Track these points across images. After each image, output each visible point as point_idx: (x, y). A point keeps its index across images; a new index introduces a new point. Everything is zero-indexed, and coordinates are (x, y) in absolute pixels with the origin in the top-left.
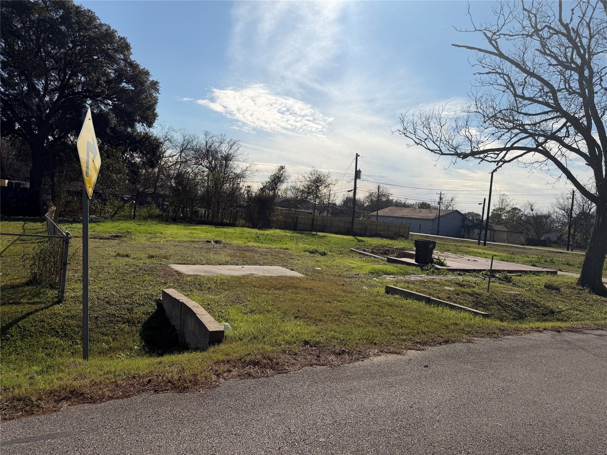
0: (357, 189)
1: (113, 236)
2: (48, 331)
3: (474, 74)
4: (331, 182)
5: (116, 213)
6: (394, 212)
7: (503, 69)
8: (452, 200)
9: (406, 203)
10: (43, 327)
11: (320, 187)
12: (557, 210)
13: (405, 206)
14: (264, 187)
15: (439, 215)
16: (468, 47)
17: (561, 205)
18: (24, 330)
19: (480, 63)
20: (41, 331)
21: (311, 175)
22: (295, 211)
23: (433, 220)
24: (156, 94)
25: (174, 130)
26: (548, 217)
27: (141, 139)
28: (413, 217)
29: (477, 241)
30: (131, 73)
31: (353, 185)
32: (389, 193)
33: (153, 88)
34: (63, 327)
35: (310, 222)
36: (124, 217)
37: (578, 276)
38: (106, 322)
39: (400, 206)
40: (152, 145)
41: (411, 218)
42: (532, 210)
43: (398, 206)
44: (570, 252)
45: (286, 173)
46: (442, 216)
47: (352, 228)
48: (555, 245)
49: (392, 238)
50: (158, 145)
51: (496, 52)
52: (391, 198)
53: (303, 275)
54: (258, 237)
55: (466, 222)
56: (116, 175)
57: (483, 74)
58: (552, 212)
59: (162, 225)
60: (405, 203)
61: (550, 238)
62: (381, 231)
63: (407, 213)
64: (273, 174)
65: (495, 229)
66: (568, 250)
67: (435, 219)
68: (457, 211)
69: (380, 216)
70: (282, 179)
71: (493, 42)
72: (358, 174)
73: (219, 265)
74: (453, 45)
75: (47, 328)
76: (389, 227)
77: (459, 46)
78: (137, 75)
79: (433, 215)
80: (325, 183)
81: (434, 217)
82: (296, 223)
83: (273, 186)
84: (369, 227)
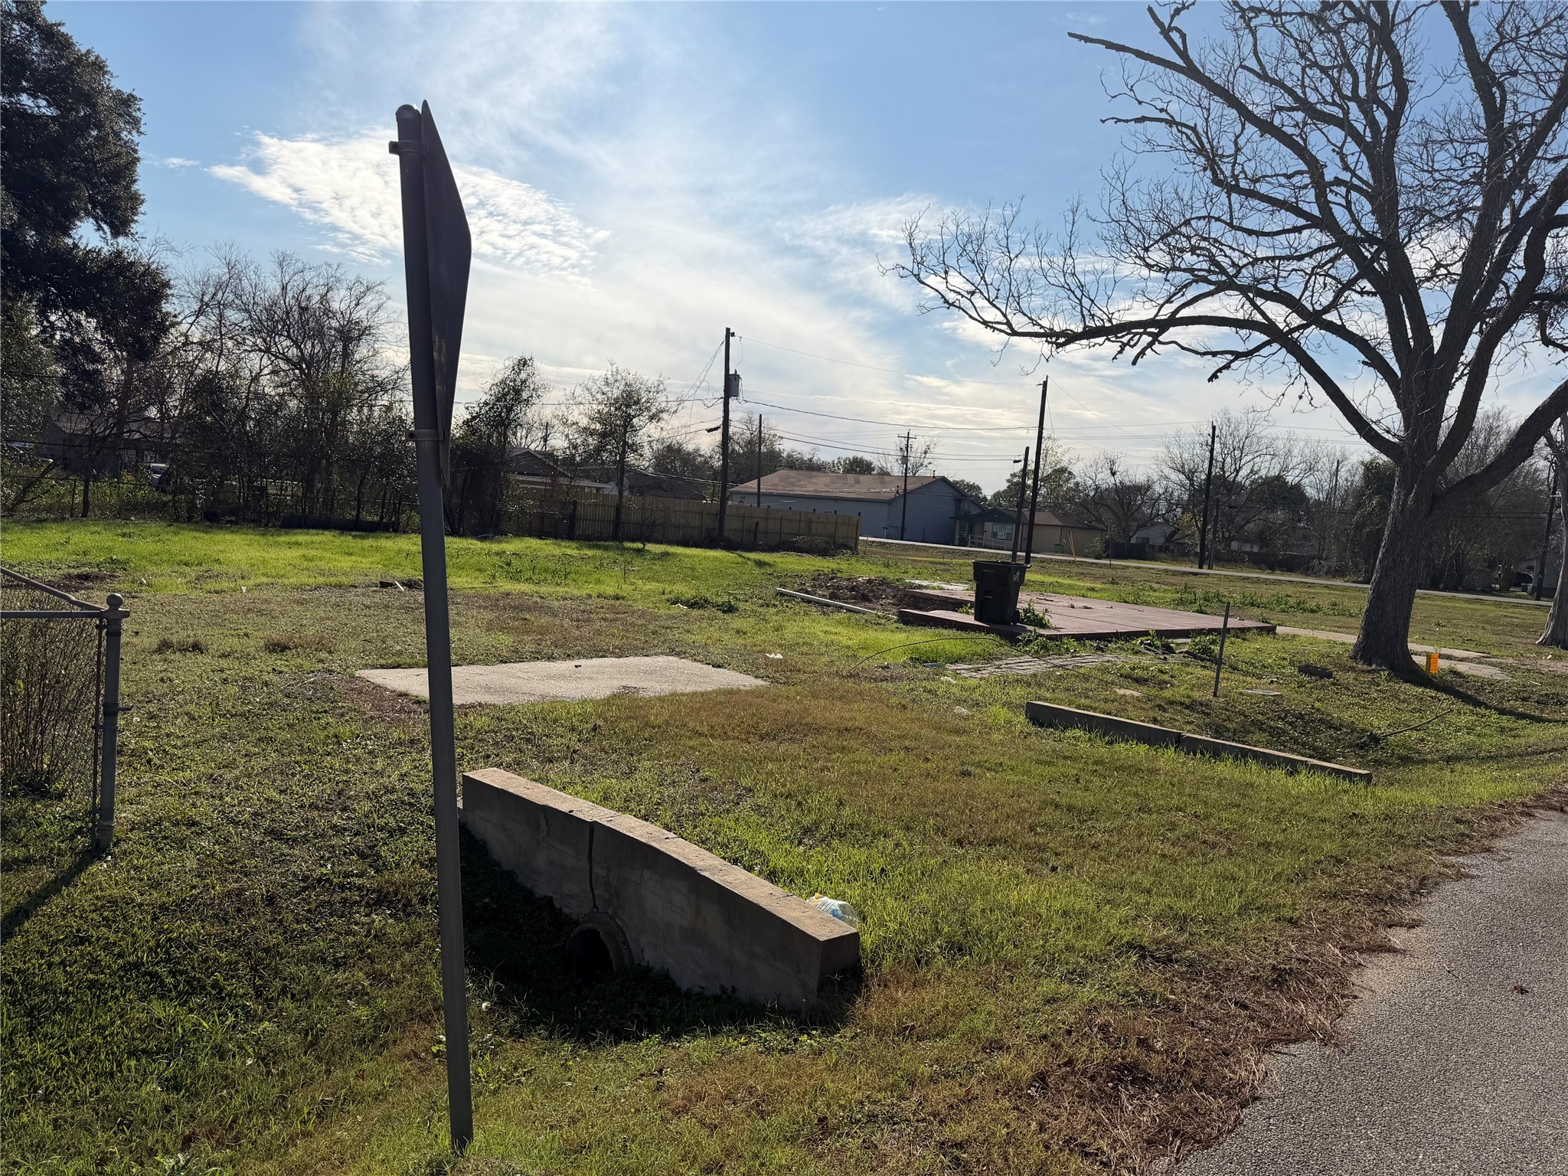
0: (732, 423)
1: (69, 577)
2: (121, 978)
3: (1103, 122)
4: (663, 405)
5: (20, 499)
6: (793, 485)
7: (1209, 110)
8: (926, 453)
9: (815, 459)
10: (95, 962)
11: (635, 421)
12: (1167, 471)
13: (812, 467)
14: (474, 418)
15: (905, 489)
16: (1110, 45)
17: (1173, 460)
18: (28, 987)
19: (1131, 90)
20: (93, 984)
21: (607, 384)
22: (570, 487)
23: (889, 502)
24: (130, 133)
25: (172, 249)
26: (1142, 489)
27: (102, 270)
28: (842, 495)
30: (45, 62)
31: (721, 414)
32: (775, 435)
33: (120, 115)
34: (167, 952)
35: (608, 515)
36: (49, 509)
37: (1352, 639)
38: (309, 911)
39: (800, 469)
40: (138, 289)
41: (836, 499)
42: (1113, 474)
43: (796, 469)
44: (1205, 570)
45: (537, 379)
46: (912, 492)
47: (721, 529)
48: (1163, 555)
49: (824, 553)
50: (156, 291)
51: (1181, 62)
52: (777, 447)
53: (760, 682)
54: (508, 564)
55: (967, 506)
56: (21, 381)
57: (1127, 121)
58: (1155, 477)
59: (197, 534)
60: (810, 460)
61: (1147, 539)
62: (795, 535)
63: (826, 485)
64: (497, 381)
66: (1201, 567)
67: (894, 500)
68: (944, 479)
69: (765, 494)
70: (525, 395)
71: (1175, 36)
72: (731, 385)
73: (502, 662)
74: (1071, 35)
75: (109, 967)
76: (810, 522)
77: (1087, 40)
78: (69, 69)
79: (888, 491)
80: (648, 409)
81: (892, 496)
82: (573, 518)
83: (500, 415)
84: (762, 525)
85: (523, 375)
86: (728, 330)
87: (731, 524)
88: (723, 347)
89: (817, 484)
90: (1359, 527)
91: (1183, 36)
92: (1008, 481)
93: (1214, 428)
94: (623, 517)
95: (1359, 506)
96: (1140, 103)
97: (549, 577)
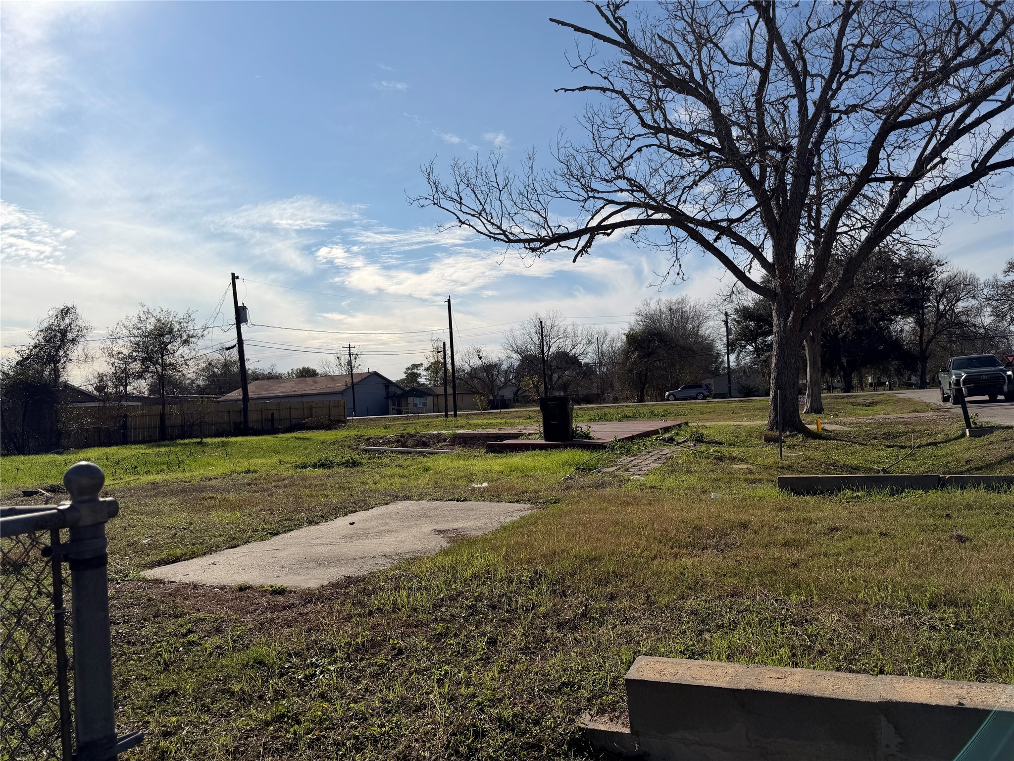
3: (555, 92)
6: (267, 390)
9: (274, 372)
11: (170, 346)
15: (352, 383)
16: (577, 29)
19: (585, 64)
21: (140, 321)
23: (342, 393)
26: (497, 366)
28: (306, 392)
29: (444, 413)
31: (236, 336)
35: (157, 422)
39: (264, 380)
42: (480, 358)
46: (357, 383)
47: (246, 421)
48: (518, 404)
51: (622, 41)
55: (392, 389)
57: (573, 90)
58: (504, 358)
60: (270, 373)
61: (503, 396)
62: (304, 419)
63: (292, 387)
64: (43, 327)
65: (438, 393)
68: (374, 373)
72: (241, 314)
74: (551, 20)
76: (311, 409)
77: (563, 24)
79: (340, 384)
80: (180, 336)
81: (344, 388)
82: (125, 426)
83: (49, 354)
84: (276, 415)
85: (67, 321)
86: (233, 274)
87: (253, 417)
88: (231, 287)
89: (285, 387)
90: (630, 371)
91: (625, 23)
92: (405, 373)
93: (541, 322)
94: (167, 422)
95: (628, 358)
96: (592, 72)
97: (165, 467)
